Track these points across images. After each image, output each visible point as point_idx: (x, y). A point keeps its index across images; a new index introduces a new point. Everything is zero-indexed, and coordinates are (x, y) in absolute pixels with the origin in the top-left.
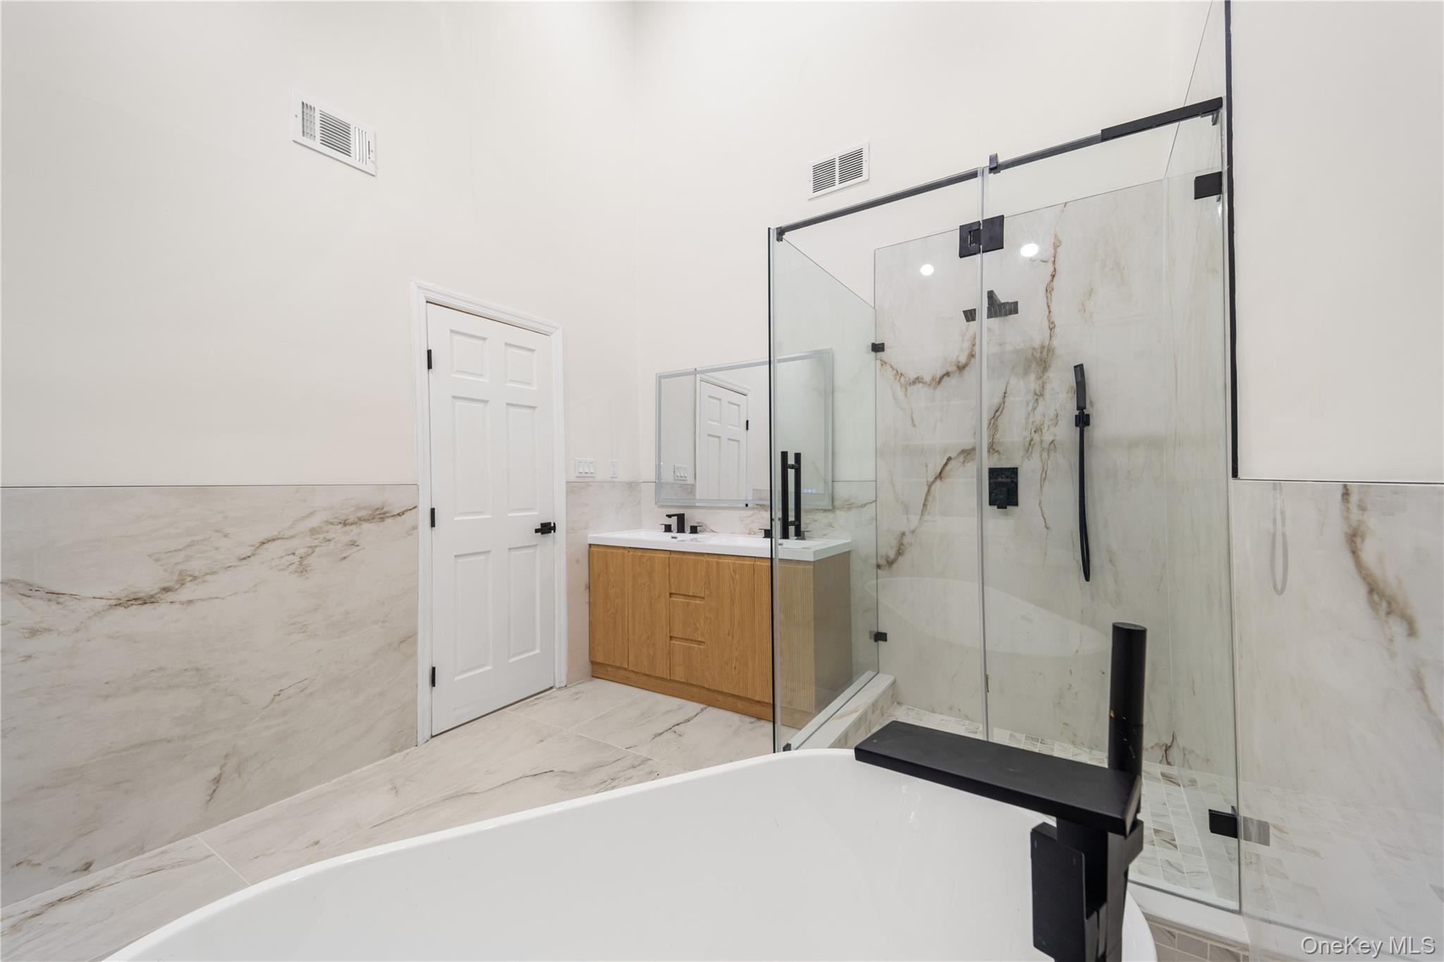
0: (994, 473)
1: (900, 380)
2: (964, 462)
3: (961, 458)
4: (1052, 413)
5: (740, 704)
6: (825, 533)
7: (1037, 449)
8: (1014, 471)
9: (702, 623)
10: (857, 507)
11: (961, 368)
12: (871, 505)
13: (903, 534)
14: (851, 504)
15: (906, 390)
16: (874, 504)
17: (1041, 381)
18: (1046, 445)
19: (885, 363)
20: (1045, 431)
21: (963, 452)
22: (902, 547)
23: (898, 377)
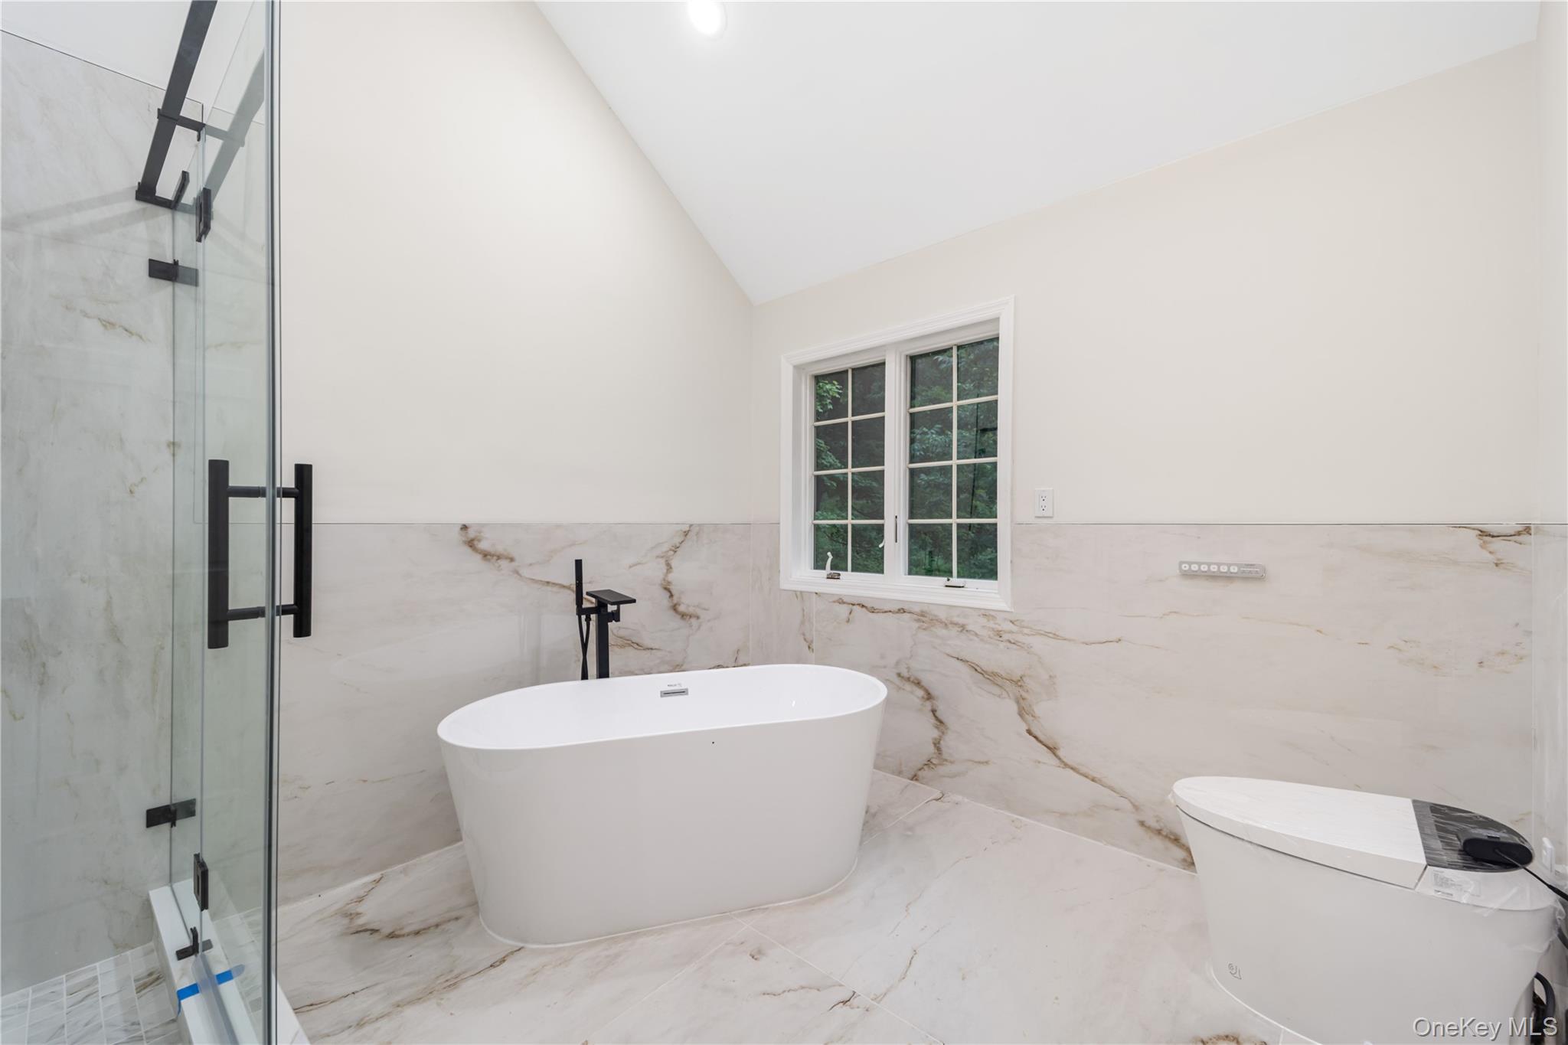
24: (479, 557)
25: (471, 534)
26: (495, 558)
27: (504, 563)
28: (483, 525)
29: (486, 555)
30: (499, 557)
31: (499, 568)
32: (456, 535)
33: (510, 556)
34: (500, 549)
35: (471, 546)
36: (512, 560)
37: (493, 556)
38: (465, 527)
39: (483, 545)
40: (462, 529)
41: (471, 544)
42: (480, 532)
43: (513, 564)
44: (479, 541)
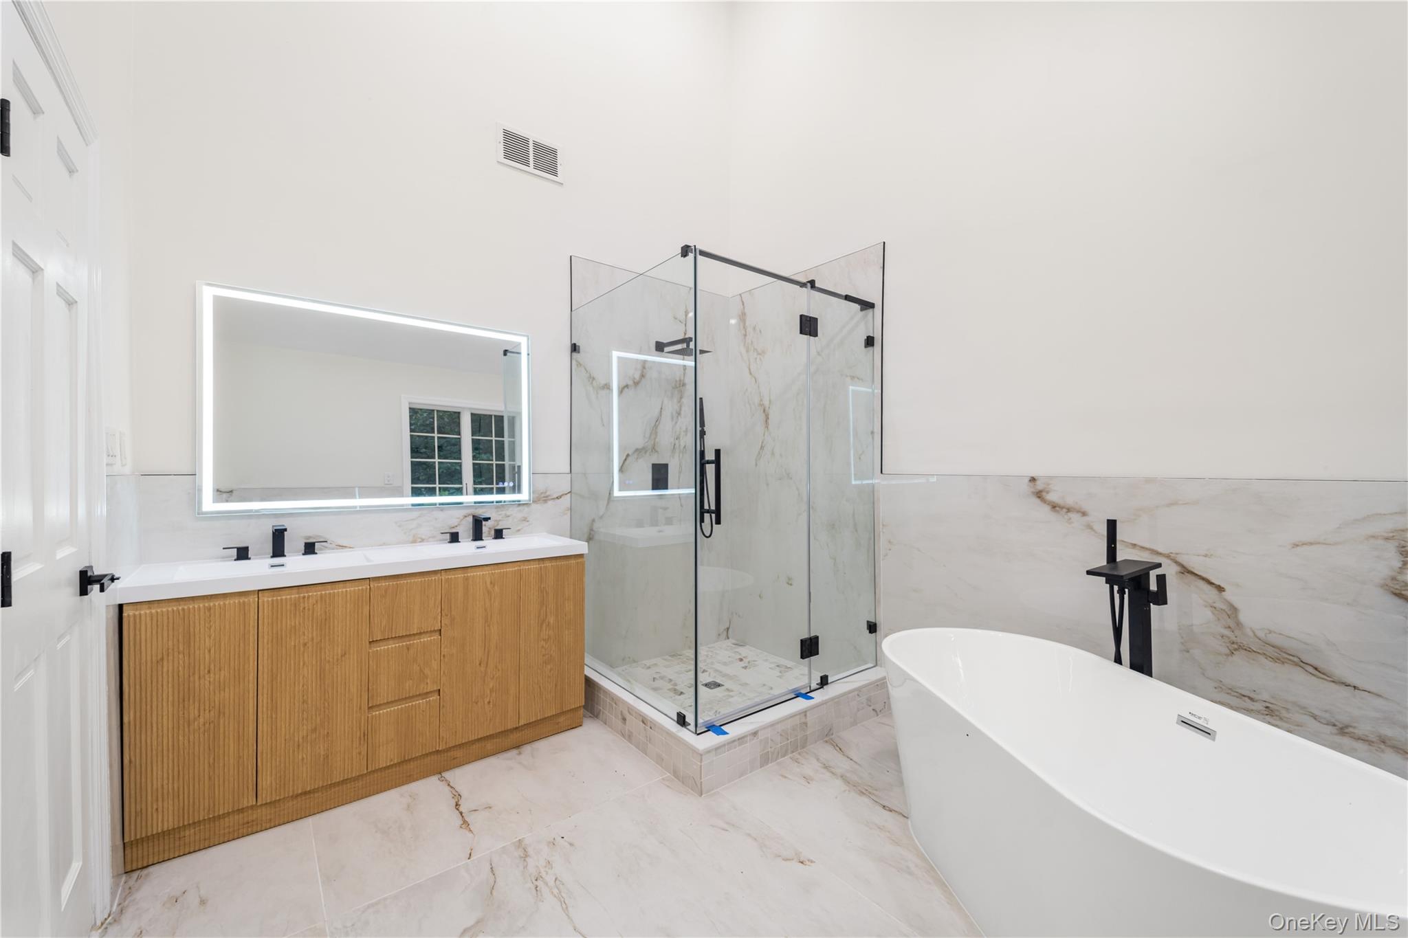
0: (654, 466)
1: (592, 383)
2: (637, 458)
3: (636, 456)
4: (684, 429)
5: (489, 746)
6: (519, 528)
7: (677, 451)
8: (666, 466)
9: (435, 665)
10: (553, 499)
11: (636, 384)
12: (566, 496)
13: (593, 521)
14: (547, 497)
15: (597, 393)
16: (569, 495)
17: (679, 405)
18: (682, 447)
19: (581, 365)
20: (681, 439)
21: (637, 450)
22: (592, 532)
23: (591, 380)
24: (1047, 508)
25: (1040, 485)
26: (1065, 510)
27: (1074, 516)
28: (1051, 478)
29: (1054, 507)
30: (1069, 510)
31: (1069, 521)
32: (1025, 486)
33: (1082, 510)
34: (1070, 501)
35: (1039, 497)
36: (1084, 514)
37: (1062, 508)
38: (1033, 480)
39: (1051, 497)
40: (1030, 481)
41: (1039, 495)
42: (1048, 484)
43: (1086, 518)
44: (1048, 492)
